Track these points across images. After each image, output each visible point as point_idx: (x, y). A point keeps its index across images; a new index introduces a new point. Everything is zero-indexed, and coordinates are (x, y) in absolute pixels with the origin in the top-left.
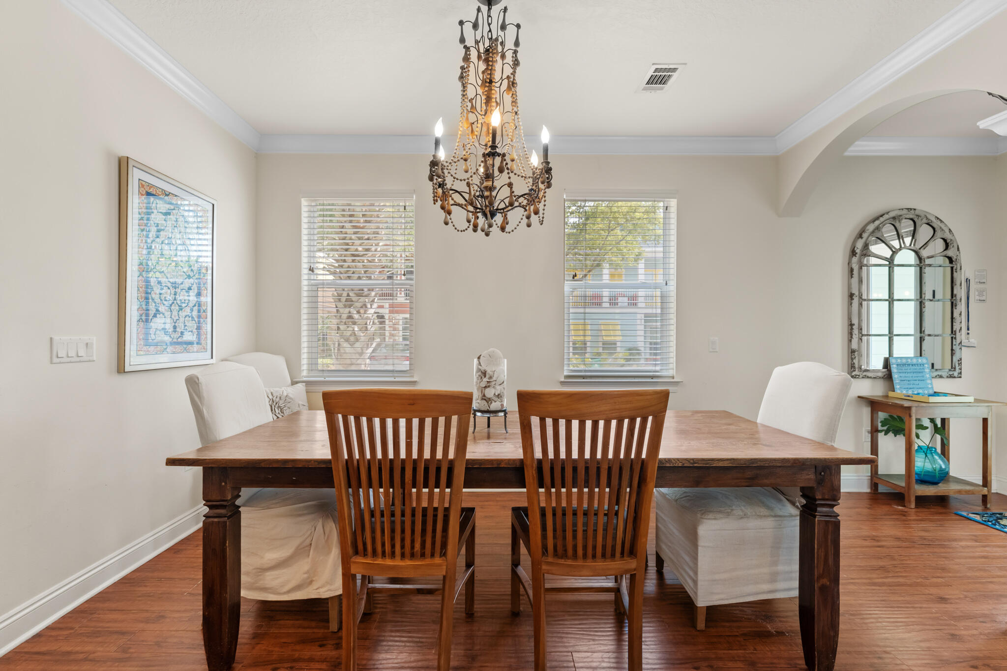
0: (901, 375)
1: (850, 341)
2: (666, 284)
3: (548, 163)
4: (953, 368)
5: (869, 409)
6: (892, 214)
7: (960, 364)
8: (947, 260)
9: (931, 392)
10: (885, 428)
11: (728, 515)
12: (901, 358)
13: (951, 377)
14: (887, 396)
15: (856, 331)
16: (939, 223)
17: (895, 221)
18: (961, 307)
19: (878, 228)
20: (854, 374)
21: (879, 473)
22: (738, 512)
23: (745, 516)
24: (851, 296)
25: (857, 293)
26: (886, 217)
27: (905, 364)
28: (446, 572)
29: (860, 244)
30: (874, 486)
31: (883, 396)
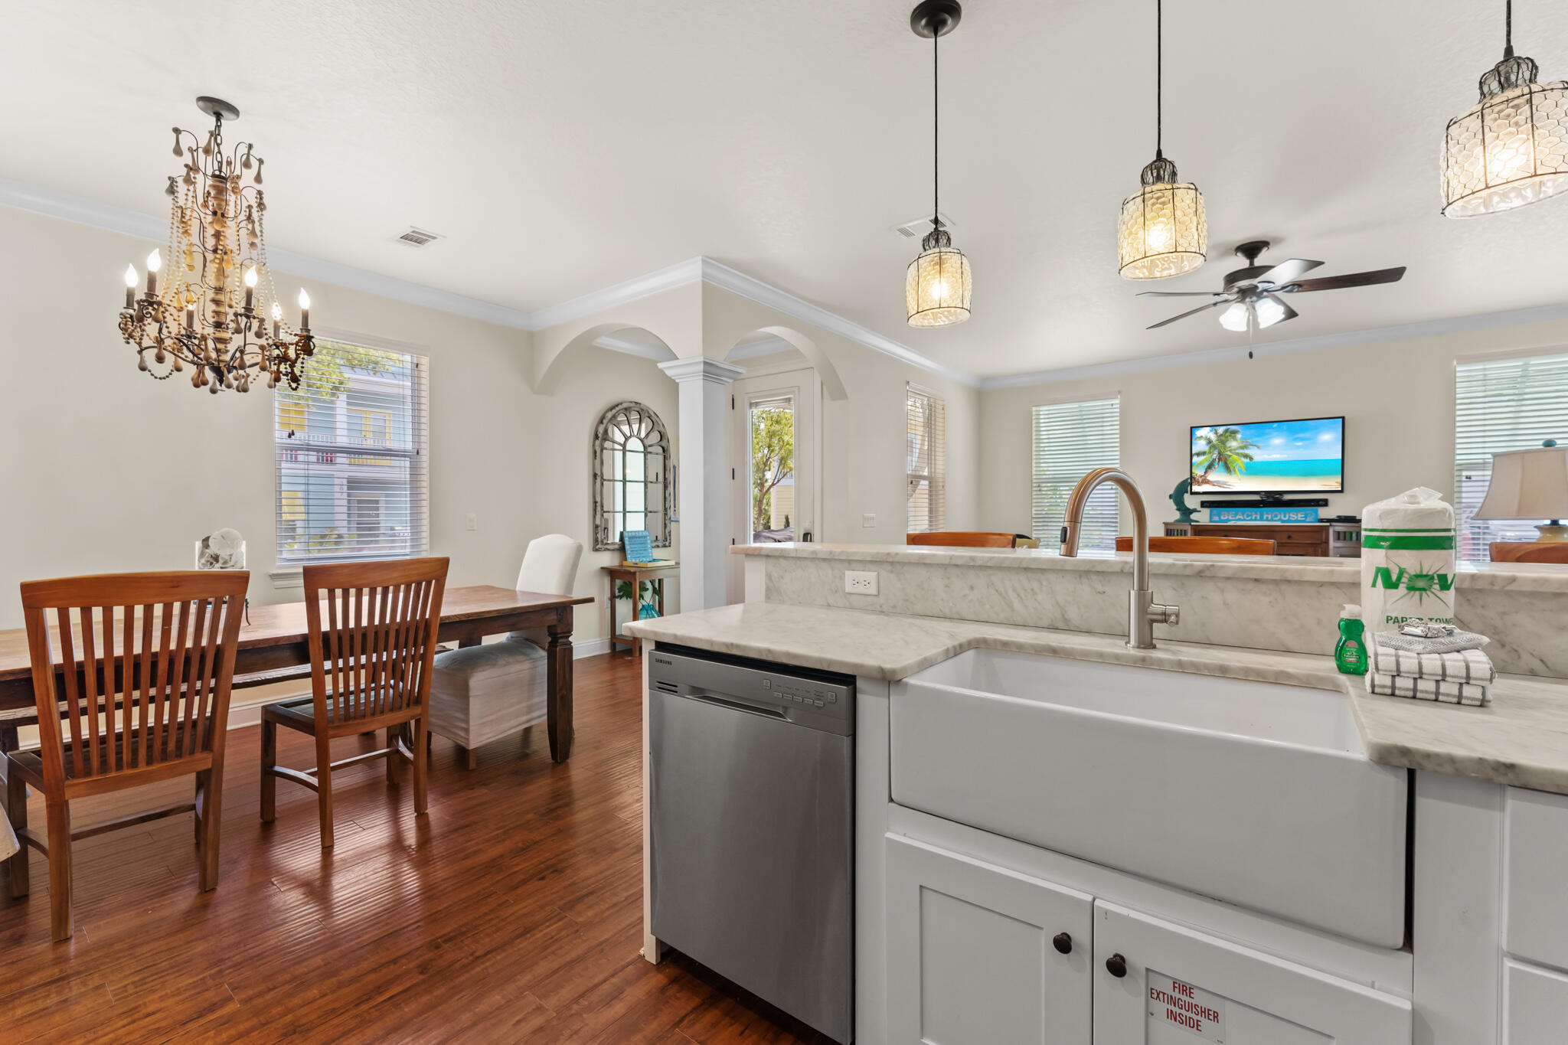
0: (633, 546)
1: (594, 517)
2: (418, 453)
3: (308, 331)
4: (666, 540)
5: (609, 578)
6: (625, 405)
7: (670, 535)
8: (661, 449)
9: (651, 559)
10: (621, 594)
11: (494, 665)
12: (631, 532)
13: (665, 546)
14: (622, 566)
15: (599, 509)
16: (656, 417)
17: (627, 411)
18: (671, 489)
19: (614, 417)
20: (598, 547)
21: (617, 634)
22: (502, 662)
23: (508, 664)
24: (595, 475)
25: (599, 474)
26: (620, 407)
27: (635, 536)
28: (213, 764)
29: (601, 429)
30: (613, 645)
31: (619, 566)
